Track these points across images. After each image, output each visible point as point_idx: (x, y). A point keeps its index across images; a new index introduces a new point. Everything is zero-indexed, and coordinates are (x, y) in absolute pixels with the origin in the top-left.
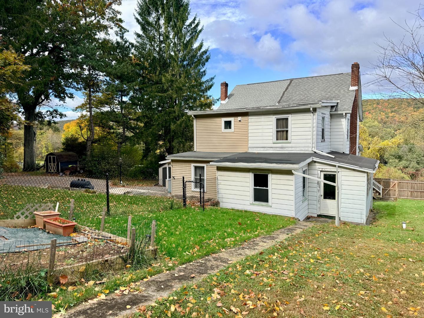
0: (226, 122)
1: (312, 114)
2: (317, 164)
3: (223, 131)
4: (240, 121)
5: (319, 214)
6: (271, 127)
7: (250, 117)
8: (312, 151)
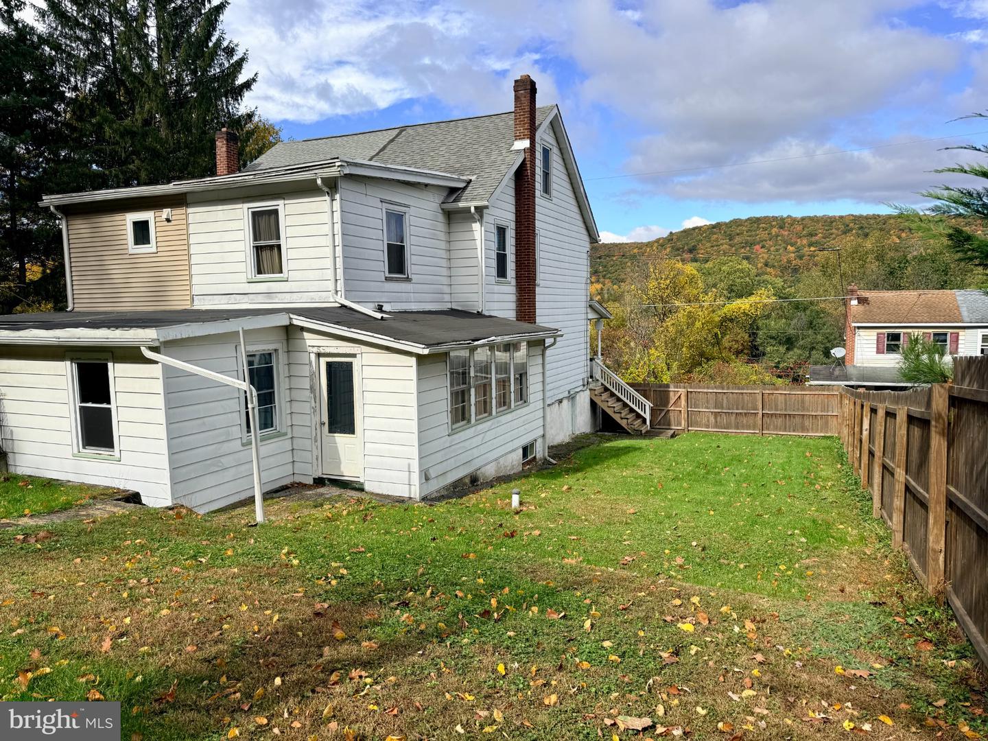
0: (136, 224)
1: (327, 198)
2: (306, 335)
3: (131, 251)
4: (168, 220)
5: (318, 474)
6: (240, 235)
7: (190, 210)
8: (336, 302)
